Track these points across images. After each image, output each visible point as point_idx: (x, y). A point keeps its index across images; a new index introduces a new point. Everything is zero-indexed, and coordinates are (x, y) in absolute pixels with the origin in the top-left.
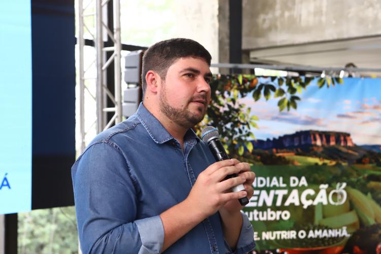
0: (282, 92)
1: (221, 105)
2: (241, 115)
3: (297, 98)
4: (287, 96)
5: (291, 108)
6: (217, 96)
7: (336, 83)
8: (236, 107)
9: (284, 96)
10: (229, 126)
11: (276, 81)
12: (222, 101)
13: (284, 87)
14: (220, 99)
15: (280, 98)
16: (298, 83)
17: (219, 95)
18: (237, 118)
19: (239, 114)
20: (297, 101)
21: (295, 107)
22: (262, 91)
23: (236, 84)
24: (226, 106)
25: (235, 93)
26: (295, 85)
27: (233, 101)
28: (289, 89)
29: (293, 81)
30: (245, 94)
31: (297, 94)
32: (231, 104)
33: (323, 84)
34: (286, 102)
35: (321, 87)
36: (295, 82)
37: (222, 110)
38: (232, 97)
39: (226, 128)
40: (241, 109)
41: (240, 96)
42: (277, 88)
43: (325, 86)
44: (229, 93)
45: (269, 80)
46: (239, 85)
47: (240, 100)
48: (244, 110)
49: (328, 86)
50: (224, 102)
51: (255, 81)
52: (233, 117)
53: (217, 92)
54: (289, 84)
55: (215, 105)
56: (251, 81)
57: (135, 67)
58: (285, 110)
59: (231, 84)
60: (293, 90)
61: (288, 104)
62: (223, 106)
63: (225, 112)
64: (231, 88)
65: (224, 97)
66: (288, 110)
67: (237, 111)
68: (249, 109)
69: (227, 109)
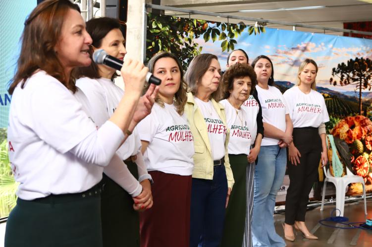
0: (224, 36)
1: (181, 43)
2: (195, 52)
3: (235, 42)
4: (228, 39)
5: (231, 50)
6: (178, 35)
7: (260, 31)
8: (192, 45)
9: (226, 39)
10: (186, 61)
11: (220, 26)
12: (182, 40)
13: (226, 32)
14: (180, 38)
15: (223, 41)
16: (235, 30)
17: (179, 34)
18: (192, 55)
19: (193, 52)
20: (234, 44)
21: (233, 49)
22: (211, 34)
23: (192, 26)
24: (184, 44)
25: (191, 34)
26: (233, 31)
27: (190, 40)
28: (229, 34)
29: (232, 27)
30: (198, 35)
31: (235, 38)
32: (188, 42)
33: (252, 31)
34: (227, 44)
35: (250, 34)
36: (233, 29)
37: (181, 47)
38: (188, 37)
39: (184, 62)
40: (195, 48)
41: (195, 37)
42: (221, 32)
43: (253, 33)
44: (187, 34)
45: (215, 25)
46: (194, 28)
47: (194, 40)
48: (197, 49)
49: (255, 34)
50: (183, 41)
51: (206, 25)
52: (189, 53)
53: (178, 32)
54: (229, 30)
55: (176, 43)
56: (203, 25)
57: (115, 6)
58: (226, 50)
59: (189, 26)
60: (232, 35)
61: (228, 46)
62: (182, 44)
63: (183, 49)
64: (189, 30)
65: (183, 37)
66: (228, 51)
67: (192, 49)
68: (201, 48)
69: (184, 47)
